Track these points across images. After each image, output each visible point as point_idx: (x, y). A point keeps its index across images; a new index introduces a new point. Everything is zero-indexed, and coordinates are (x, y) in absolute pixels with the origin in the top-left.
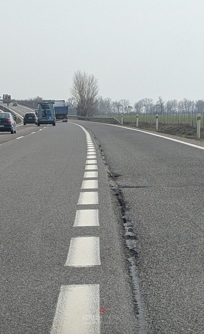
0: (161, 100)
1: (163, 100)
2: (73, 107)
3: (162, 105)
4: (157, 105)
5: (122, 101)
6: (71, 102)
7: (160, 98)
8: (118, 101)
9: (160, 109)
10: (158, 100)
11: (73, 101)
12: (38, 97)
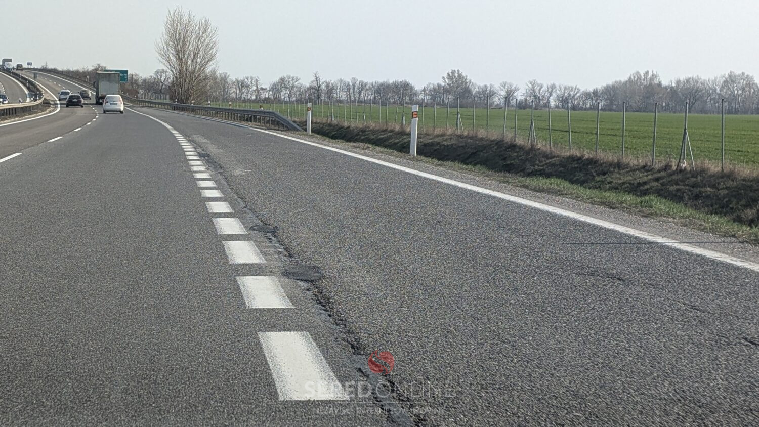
0: (318, 79)
1: (321, 79)
2: (164, 86)
3: (319, 87)
4: (310, 88)
5: (248, 79)
6: (161, 78)
7: (315, 74)
8: (241, 78)
9: (316, 95)
10: (314, 79)
11: (165, 75)
12: (99, 65)
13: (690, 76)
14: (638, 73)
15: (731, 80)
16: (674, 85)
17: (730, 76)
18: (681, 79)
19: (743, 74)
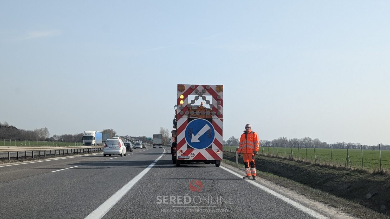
13: (295, 138)
14: (281, 137)
15: (306, 139)
16: (290, 140)
17: (305, 138)
18: (292, 139)
19: (309, 137)
